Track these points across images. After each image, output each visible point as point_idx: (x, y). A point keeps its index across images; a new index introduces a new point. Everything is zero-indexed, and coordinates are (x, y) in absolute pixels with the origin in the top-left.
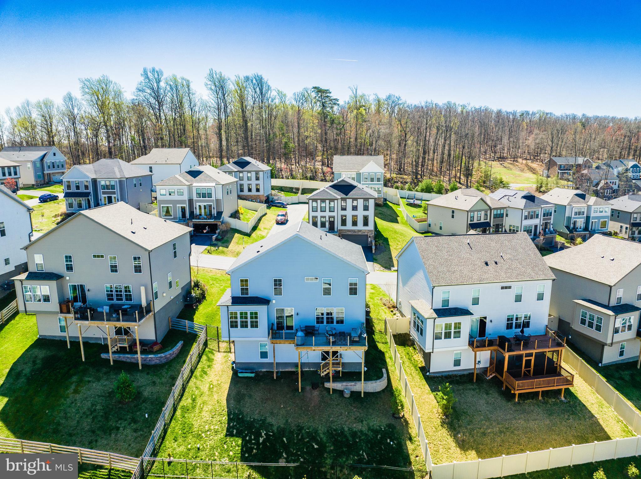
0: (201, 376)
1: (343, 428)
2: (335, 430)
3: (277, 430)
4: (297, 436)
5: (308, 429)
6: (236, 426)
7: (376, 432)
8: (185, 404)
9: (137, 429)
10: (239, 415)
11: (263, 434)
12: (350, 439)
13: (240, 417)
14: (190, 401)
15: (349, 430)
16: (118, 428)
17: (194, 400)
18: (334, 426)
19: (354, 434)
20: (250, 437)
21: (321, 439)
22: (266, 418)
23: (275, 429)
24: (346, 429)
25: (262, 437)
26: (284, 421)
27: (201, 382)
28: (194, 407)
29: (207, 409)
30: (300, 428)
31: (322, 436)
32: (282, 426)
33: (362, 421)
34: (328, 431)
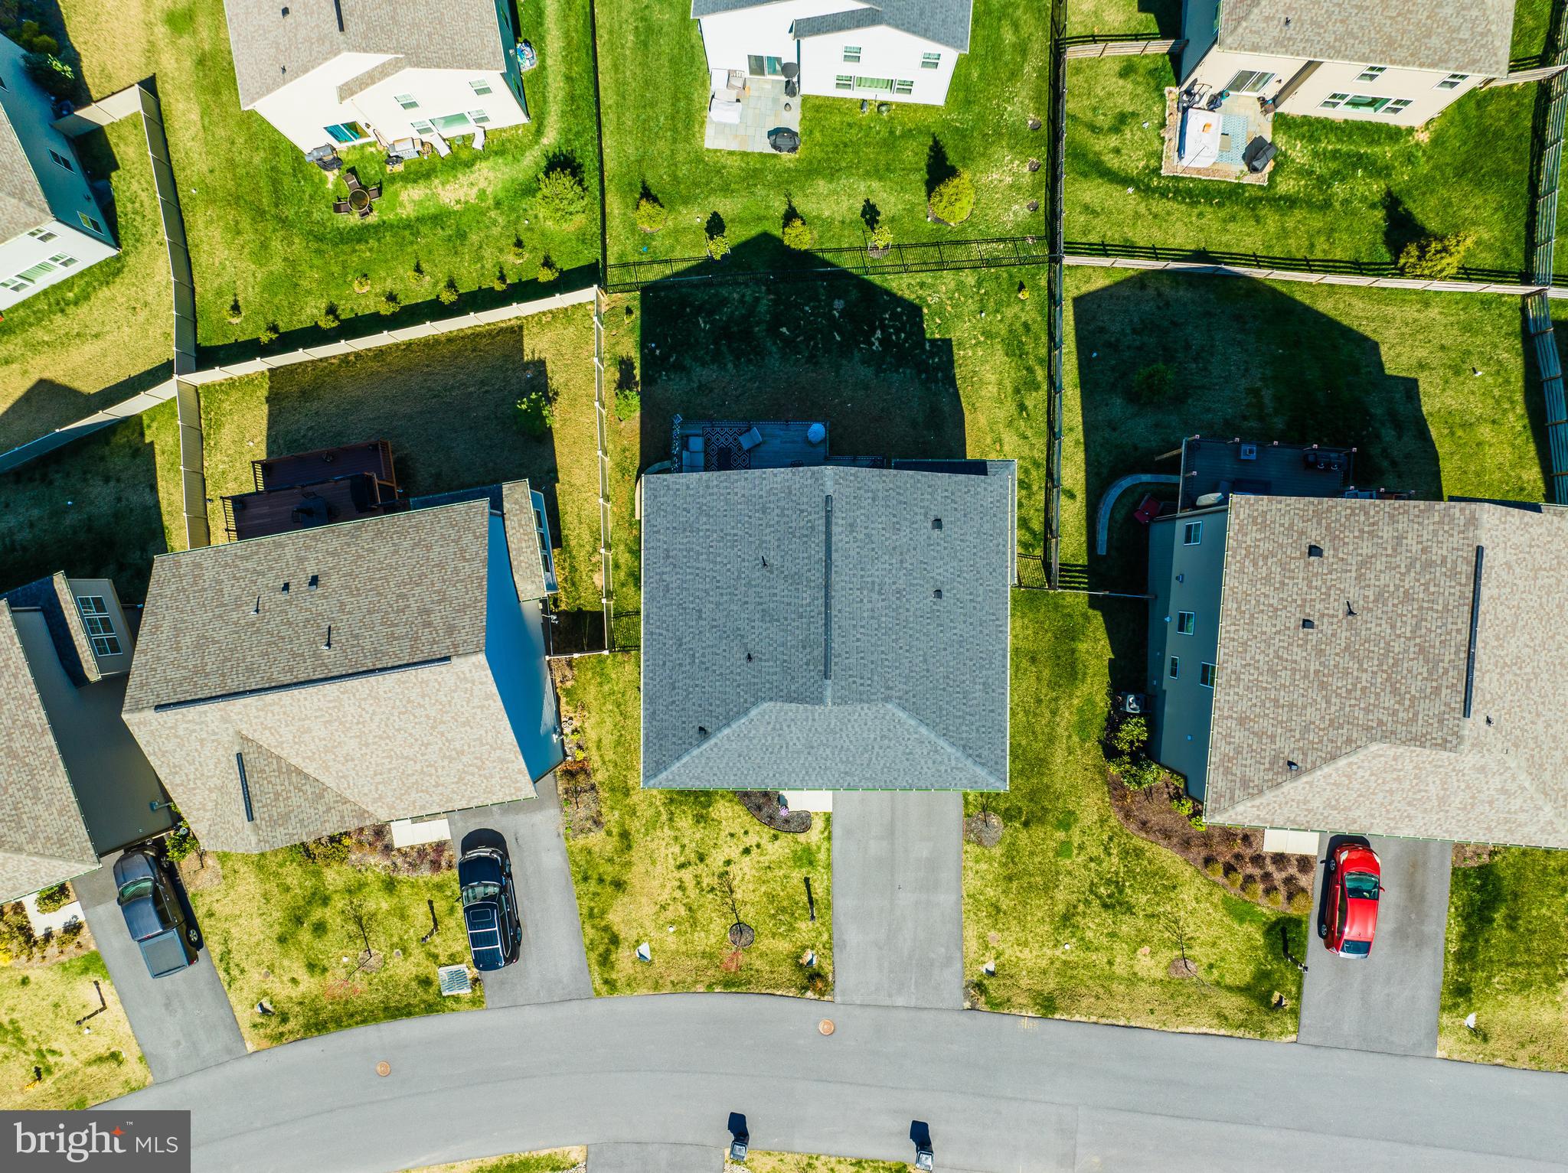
0: (1027, 471)
1: (736, 366)
2: (750, 361)
3: (852, 354)
4: (816, 344)
5: (798, 360)
6: (928, 358)
7: (680, 367)
8: (1034, 394)
9: (1100, 332)
10: (927, 378)
11: (877, 344)
12: (724, 349)
13: (923, 376)
14: (1029, 403)
15: (725, 365)
16: (1134, 331)
17: (1022, 407)
18: (752, 371)
19: (717, 358)
20: (898, 338)
21: (775, 343)
22: (877, 376)
23: (857, 355)
24: (730, 366)
25: (878, 339)
26: (842, 372)
27: (1023, 454)
28: (1017, 391)
29: (990, 387)
30: (812, 359)
31: (774, 349)
32: (844, 362)
33: (699, 388)
34: (763, 359)
